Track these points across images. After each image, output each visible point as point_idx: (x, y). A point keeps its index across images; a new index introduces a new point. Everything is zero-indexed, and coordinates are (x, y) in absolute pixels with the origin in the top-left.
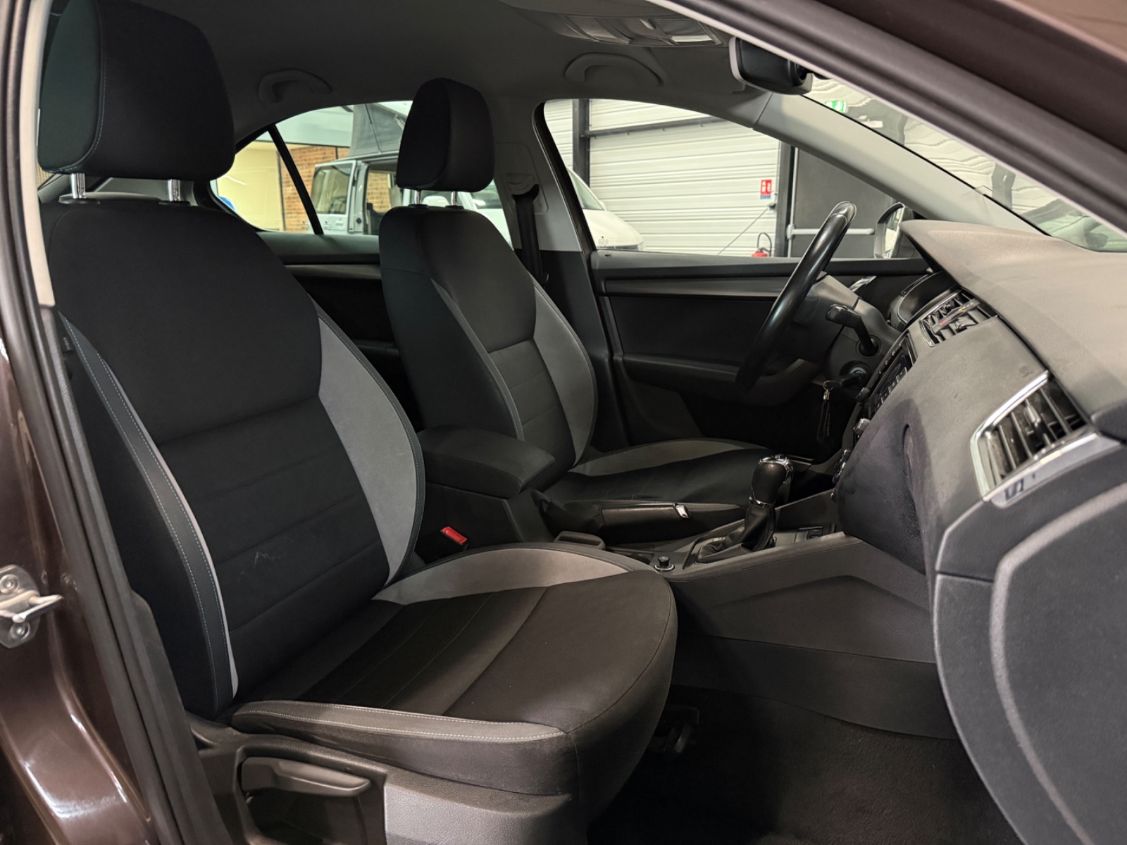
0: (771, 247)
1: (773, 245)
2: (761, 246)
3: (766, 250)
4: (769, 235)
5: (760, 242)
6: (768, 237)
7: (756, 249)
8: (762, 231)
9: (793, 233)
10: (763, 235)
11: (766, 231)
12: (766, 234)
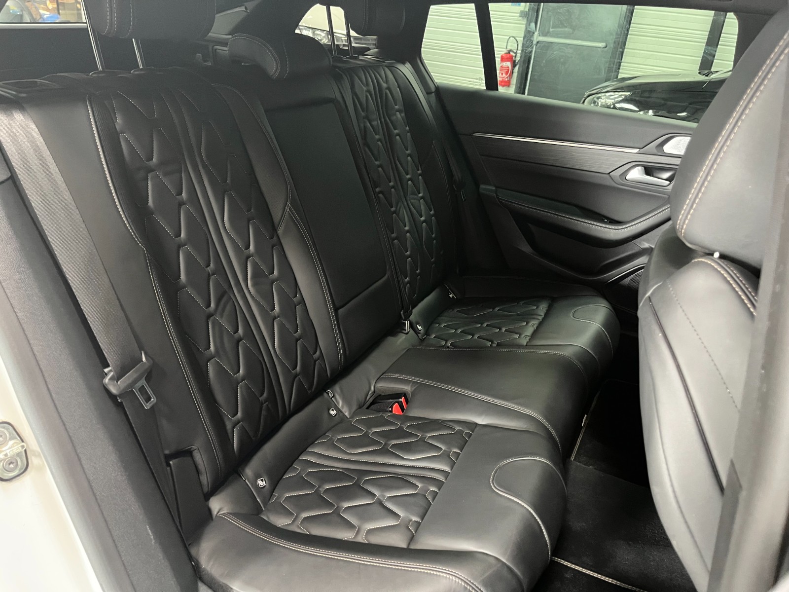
0: (517, 50)
1: (520, 48)
2: (509, 48)
3: (514, 52)
4: (517, 38)
5: (509, 44)
6: (516, 40)
7: (505, 51)
8: (511, 35)
9: (538, 40)
10: (512, 38)
11: (514, 35)
12: (513, 37)
